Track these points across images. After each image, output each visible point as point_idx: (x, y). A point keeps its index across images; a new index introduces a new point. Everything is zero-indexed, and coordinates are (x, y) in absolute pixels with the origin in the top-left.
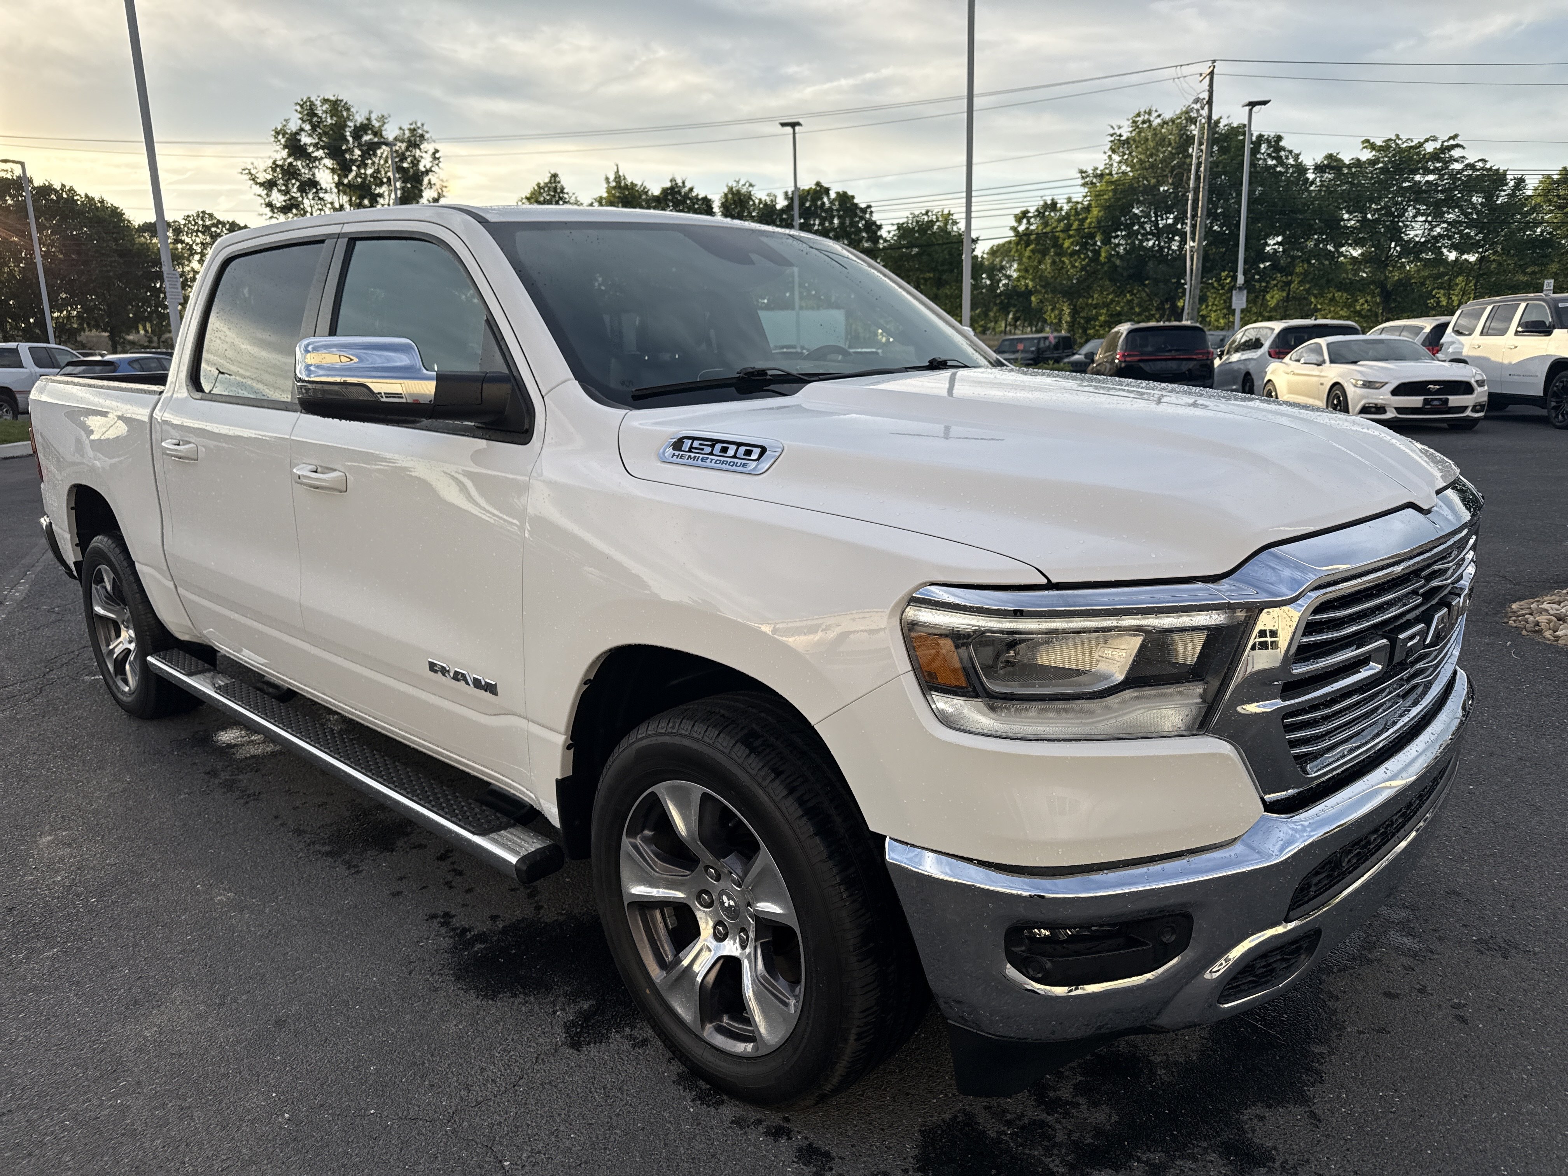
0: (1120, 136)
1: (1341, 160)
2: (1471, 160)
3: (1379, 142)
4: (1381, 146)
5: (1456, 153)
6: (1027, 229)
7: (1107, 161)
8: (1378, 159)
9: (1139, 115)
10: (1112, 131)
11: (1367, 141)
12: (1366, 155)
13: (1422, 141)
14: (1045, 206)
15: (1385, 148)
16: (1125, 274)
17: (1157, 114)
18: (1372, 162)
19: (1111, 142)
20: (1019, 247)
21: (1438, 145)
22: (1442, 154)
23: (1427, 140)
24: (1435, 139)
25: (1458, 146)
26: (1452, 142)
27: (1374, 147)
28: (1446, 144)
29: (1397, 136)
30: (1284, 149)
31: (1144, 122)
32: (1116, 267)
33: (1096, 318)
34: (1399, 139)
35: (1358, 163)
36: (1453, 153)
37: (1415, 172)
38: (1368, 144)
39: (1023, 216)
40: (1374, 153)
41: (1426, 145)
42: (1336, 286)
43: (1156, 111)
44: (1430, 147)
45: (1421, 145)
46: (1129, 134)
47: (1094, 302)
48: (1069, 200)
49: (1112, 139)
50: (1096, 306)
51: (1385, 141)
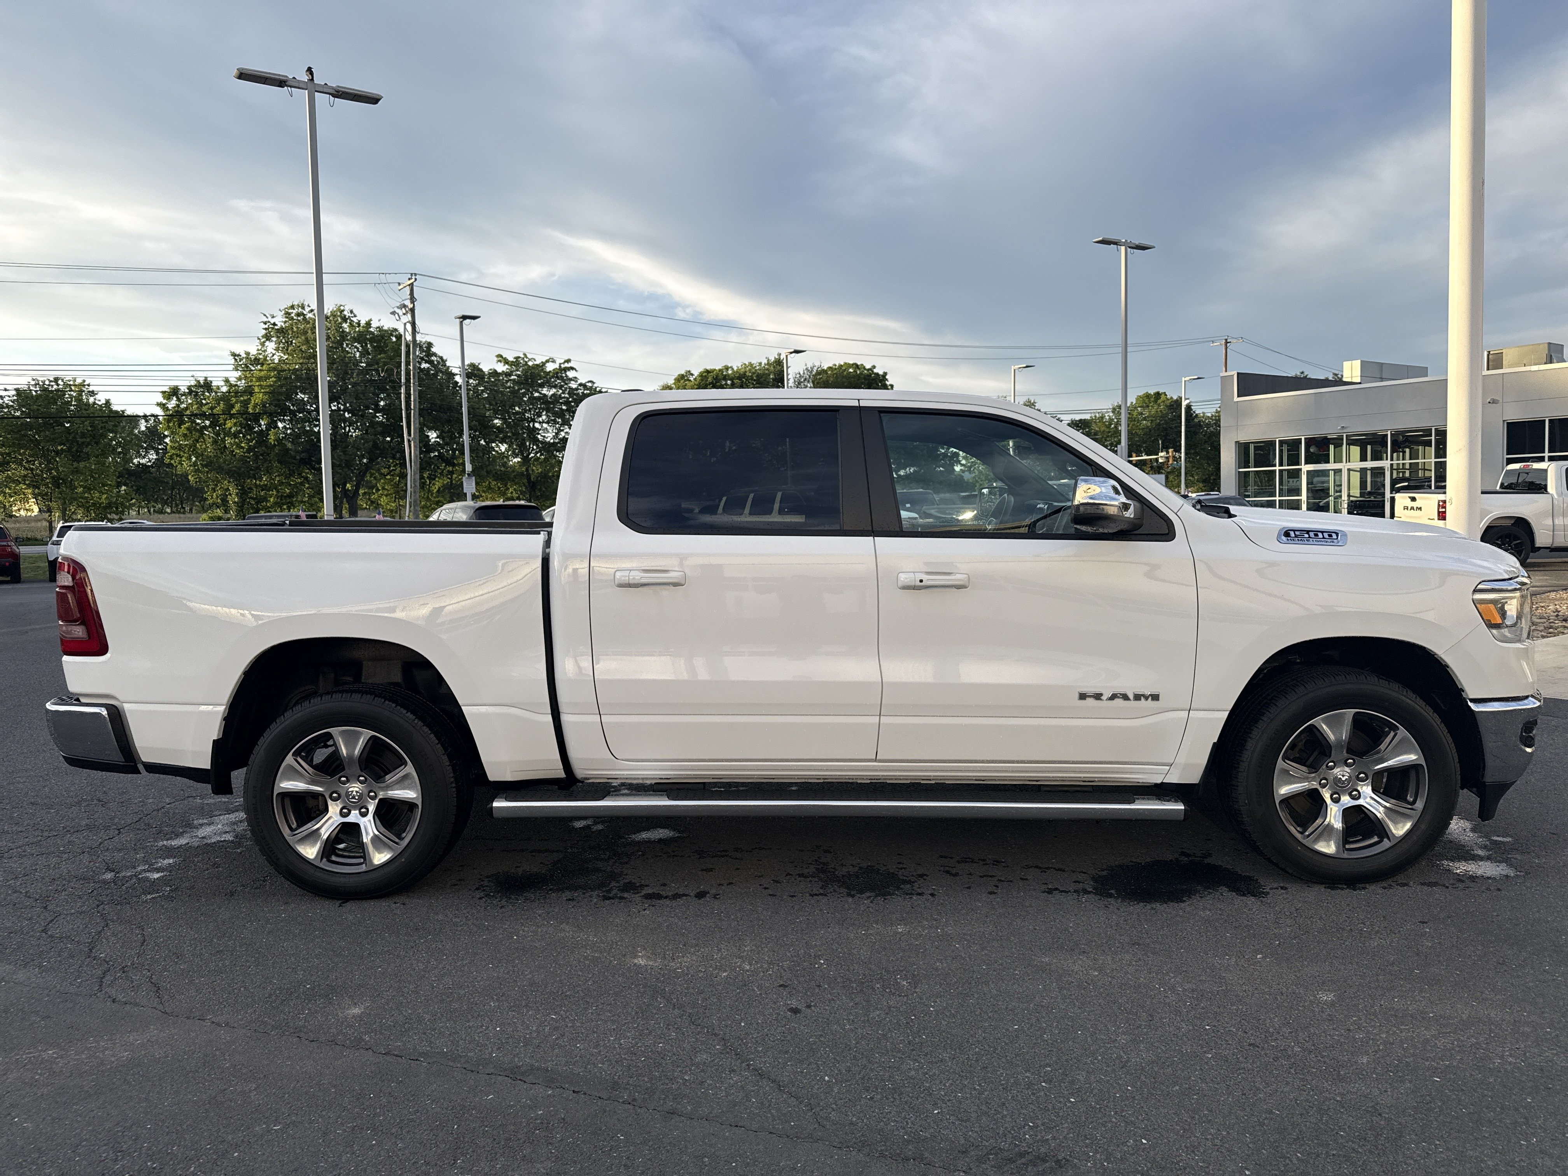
0: (274, 324)
1: (481, 370)
2: (582, 380)
3: (511, 359)
4: (513, 362)
5: (571, 374)
6: (178, 406)
7: (260, 347)
8: (512, 372)
9: (292, 307)
10: (265, 319)
11: (501, 356)
12: (501, 368)
13: (544, 361)
14: (198, 385)
15: (516, 363)
16: (298, 457)
17: (310, 309)
18: (508, 374)
19: (265, 329)
20: (171, 425)
21: (557, 366)
22: (561, 373)
23: (547, 361)
24: (554, 361)
25: (572, 368)
26: (566, 365)
27: (506, 362)
28: (563, 366)
29: (525, 355)
30: (435, 354)
31: (298, 315)
32: (288, 450)
33: (265, 499)
34: (527, 358)
35: (494, 373)
36: (568, 373)
37: (542, 386)
38: (501, 359)
39: (174, 392)
40: (507, 366)
41: (547, 365)
42: (494, 476)
43: (309, 306)
44: (550, 367)
45: (544, 364)
46: (283, 324)
47: (262, 483)
48: (227, 381)
49: (266, 326)
50: (264, 488)
51: (515, 358)
